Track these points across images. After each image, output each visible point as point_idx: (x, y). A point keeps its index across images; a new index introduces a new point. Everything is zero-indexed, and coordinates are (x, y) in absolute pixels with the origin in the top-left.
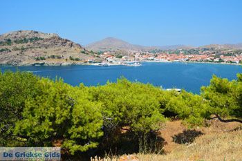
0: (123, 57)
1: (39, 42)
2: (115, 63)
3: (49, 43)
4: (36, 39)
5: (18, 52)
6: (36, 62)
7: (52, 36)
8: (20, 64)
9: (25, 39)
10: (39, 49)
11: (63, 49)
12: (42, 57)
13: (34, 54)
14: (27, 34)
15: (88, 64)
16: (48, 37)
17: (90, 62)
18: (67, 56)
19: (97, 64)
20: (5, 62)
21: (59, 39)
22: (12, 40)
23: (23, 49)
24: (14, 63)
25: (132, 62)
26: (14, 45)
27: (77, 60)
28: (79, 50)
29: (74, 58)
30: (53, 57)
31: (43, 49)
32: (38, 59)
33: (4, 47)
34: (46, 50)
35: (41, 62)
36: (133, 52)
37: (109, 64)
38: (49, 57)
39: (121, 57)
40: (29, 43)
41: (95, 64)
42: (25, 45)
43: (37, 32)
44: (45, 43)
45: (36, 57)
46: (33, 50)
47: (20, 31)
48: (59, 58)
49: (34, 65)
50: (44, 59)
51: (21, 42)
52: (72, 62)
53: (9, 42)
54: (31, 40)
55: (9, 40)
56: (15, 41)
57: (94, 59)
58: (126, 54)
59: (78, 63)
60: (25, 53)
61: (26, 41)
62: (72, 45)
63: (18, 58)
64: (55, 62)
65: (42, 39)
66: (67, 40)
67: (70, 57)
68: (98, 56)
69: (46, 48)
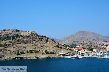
0: (94, 50)
1: (19, 39)
2: (86, 56)
3: (27, 39)
4: (18, 36)
5: (2, 48)
6: (16, 57)
7: (30, 33)
9: (8, 37)
10: (19, 45)
11: (39, 44)
12: (22, 51)
13: (15, 50)
14: (10, 32)
15: (62, 57)
16: (27, 34)
17: (63, 55)
18: (43, 50)
19: (69, 57)
21: (37, 35)
25: (103, 54)
27: (52, 53)
28: (54, 44)
29: (50, 52)
30: (31, 51)
31: (23, 45)
32: (18, 54)
34: (25, 45)
35: (20, 56)
36: (105, 43)
37: (80, 57)
38: (28, 52)
39: (92, 50)
40: (11, 40)
42: (8, 42)
43: (18, 31)
44: (25, 40)
45: (17, 52)
46: (15, 46)
47: (4, 30)
48: (37, 52)
49: (14, 59)
51: (5, 39)
52: (48, 55)
54: (13, 37)
57: (67, 52)
58: (97, 47)
59: (53, 56)
60: (8, 49)
61: (8, 38)
62: (47, 41)
64: (33, 56)
65: (22, 36)
66: (43, 37)
67: (46, 51)
68: (70, 50)
69: (26, 44)
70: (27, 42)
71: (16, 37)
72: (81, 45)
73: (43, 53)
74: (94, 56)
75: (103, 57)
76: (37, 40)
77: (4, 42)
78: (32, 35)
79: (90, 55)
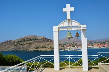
0: (76, 47)
2: (71, 50)
3: (41, 41)
4: (36, 39)
5: (28, 45)
8: (28, 51)
10: (37, 44)
11: (47, 43)
14: (32, 37)
16: (40, 38)
19: (63, 50)
20: (22, 49)
21: (46, 39)
22: (26, 40)
23: (30, 44)
24: (26, 50)
25: (80, 49)
26: (26, 42)
30: (43, 47)
31: (39, 44)
33: (22, 43)
35: (37, 49)
37: (69, 50)
38: (41, 47)
39: (74, 46)
40: (32, 41)
41: (62, 50)
42: (31, 42)
43: (36, 36)
44: (39, 41)
45: (35, 47)
46: (34, 44)
47: (29, 36)
48: (46, 47)
49: (34, 51)
50: (39, 48)
51: (29, 40)
52: (51, 49)
53: (24, 41)
54: (33, 39)
55: (24, 40)
56: (27, 40)
57: (61, 48)
58: (77, 45)
60: (31, 45)
61: (31, 40)
62: (51, 42)
63: (28, 48)
64: (43, 49)
65: (38, 39)
66: (49, 39)
67: (51, 47)
68: (63, 46)
69: (40, 43)
70: (41, 42)
71: (35, 39)
72: (69, 44)
73: (49, 48)
74: (75, 50)
75: (80, 50)
76: (46, 41)
77: (29, 42)
78: (43, 38)
79: (74, 49)
